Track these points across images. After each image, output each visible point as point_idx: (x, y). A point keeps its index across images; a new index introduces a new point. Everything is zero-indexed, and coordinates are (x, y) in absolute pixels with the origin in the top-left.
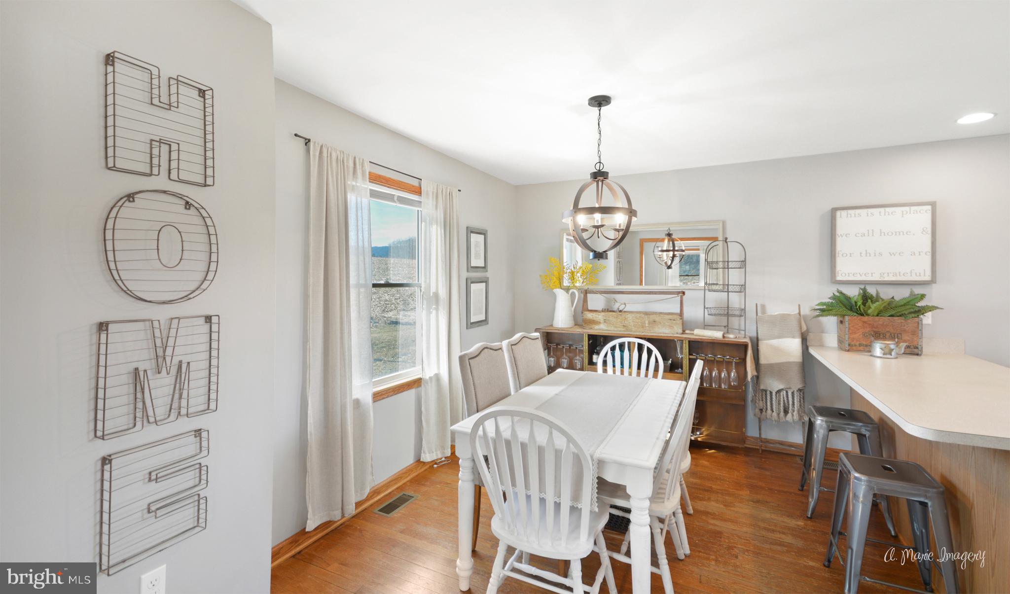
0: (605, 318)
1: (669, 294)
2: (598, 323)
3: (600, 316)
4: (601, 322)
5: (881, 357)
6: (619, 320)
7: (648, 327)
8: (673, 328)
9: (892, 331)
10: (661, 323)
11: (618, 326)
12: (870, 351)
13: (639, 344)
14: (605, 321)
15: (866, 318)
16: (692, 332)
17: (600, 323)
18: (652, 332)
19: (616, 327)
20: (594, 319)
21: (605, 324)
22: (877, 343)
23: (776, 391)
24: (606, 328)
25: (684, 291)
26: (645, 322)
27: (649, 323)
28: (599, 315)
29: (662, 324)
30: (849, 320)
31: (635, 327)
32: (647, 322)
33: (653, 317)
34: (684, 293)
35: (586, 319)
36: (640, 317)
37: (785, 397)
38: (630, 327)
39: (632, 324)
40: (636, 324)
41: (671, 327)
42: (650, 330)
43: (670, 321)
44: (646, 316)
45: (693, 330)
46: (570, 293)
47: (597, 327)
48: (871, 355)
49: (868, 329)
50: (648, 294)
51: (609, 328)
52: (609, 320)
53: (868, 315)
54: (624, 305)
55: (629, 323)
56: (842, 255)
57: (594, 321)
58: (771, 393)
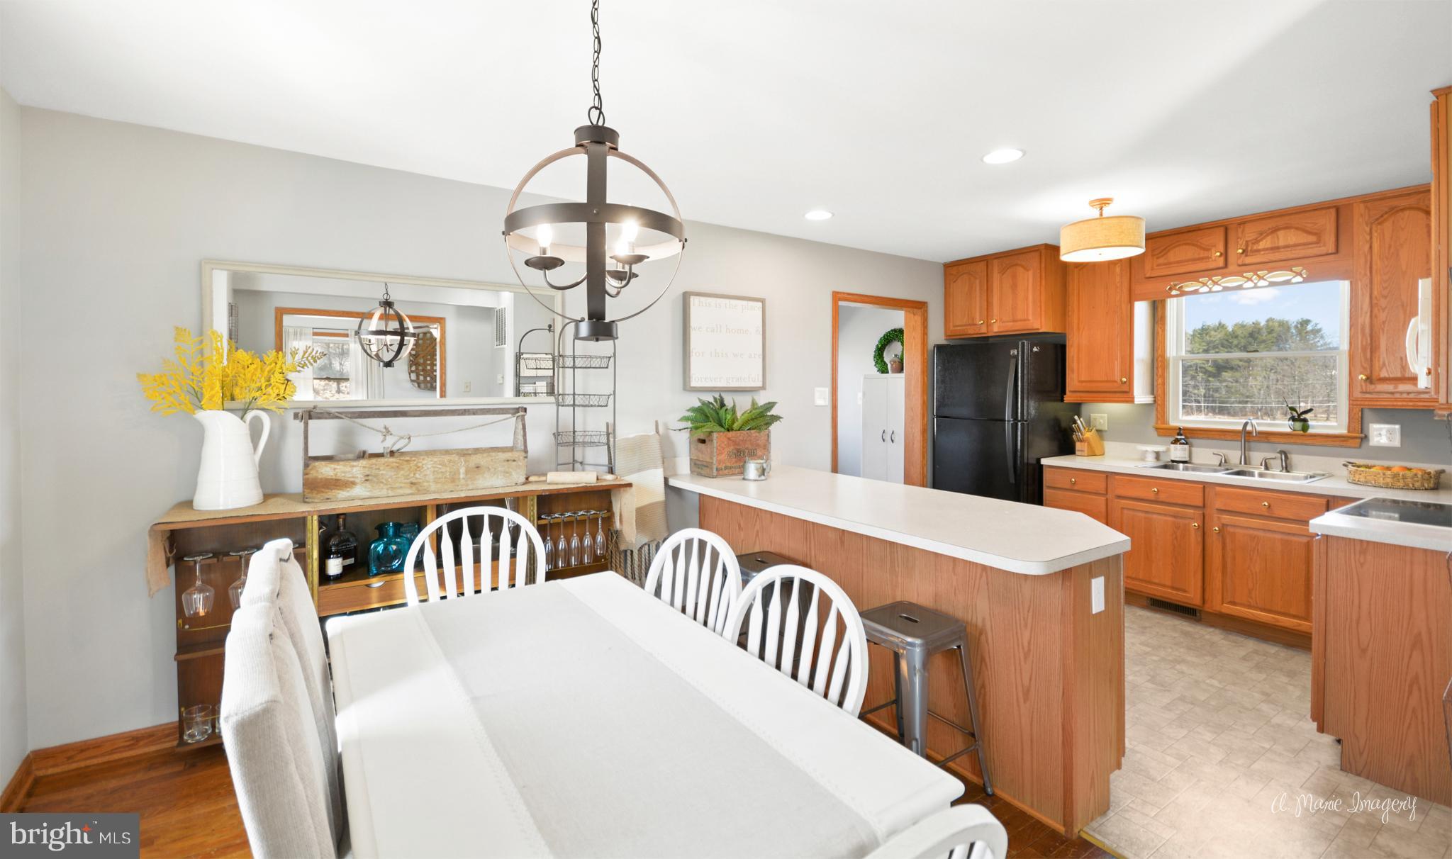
0: (368, 473)
1: (499, 414)
2: (348, 484)
3: (355, 469)
4: (357, 481)
5: (755, 480)
6: (402, 472)
7: (463, 478)
8: (511, 475)
9: (750, 447)
10: (489, 469)
11: (397, 485)
12: (742, 473)
13: (490, 517)
14: (367, 479)
15: (730, 434)
16: (543, 478)
17: (353, 483)
18: (471, 487)
19: (392, 488)
20: (340, 476)
21: (367, 484)
22: (751, 461)
23: (638, 548)
24: (368, 494)
25: (525, 406)
26: (458, 470)
27: (467, 472)
28: (353, 466)
29: (492, 470)
30: (717, 437)
31: (437, 483)
32: (462, 470)
33: (475, 460)
34: (525, 410)
35: (316, 479)
36: (450, 461)
37: (647, 554)
38: (425, 484)
39: (431, 477)
40: (440, 476)
41: (507, 473)
42: (467, 485)
43: (506, 463)
44: (462, 459)
45: (545, 475)
46: (248, 421)
47: (343, 494)
48: (744, 479)
49: (732, 447)
50: (459, 415)
51: (377, 493)
52: (376, 476)
53: (732, 430)
54: (407, 440)
55: (425, 475)
56: (696, 354)
57: (337, 480)
58: (632, 552)
